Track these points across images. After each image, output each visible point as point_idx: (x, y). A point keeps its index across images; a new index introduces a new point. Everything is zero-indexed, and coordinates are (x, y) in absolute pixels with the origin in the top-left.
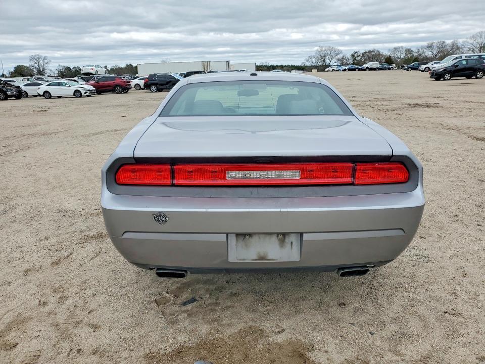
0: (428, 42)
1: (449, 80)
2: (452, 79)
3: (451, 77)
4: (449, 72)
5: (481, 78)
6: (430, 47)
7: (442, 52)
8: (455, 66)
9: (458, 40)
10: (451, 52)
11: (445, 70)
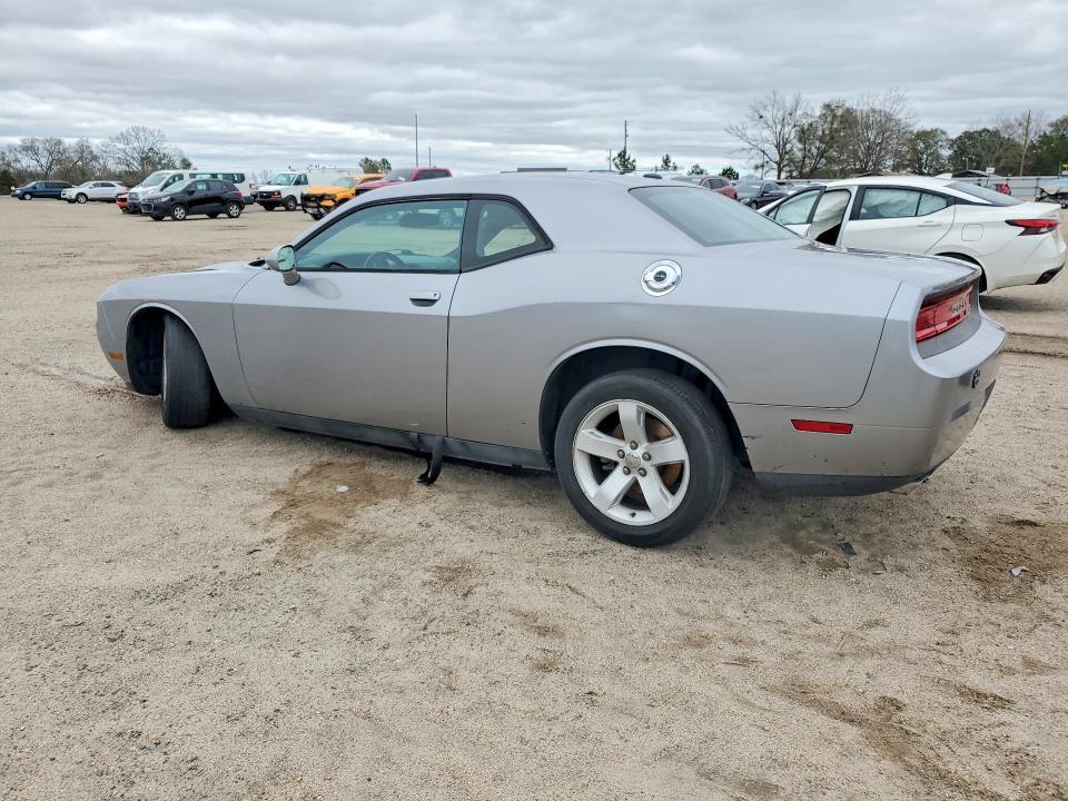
0: (23, 138)
1: (184, 219)
2: (188, 217)
3: (187, 213)
4: (181, 204)
5: (237, 217)
6: (29, 148)
7: (59, 161)
8: (189, 191)
9: (90, 140)
10: (80, 163)
11: (172, 199)
